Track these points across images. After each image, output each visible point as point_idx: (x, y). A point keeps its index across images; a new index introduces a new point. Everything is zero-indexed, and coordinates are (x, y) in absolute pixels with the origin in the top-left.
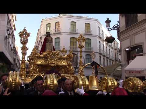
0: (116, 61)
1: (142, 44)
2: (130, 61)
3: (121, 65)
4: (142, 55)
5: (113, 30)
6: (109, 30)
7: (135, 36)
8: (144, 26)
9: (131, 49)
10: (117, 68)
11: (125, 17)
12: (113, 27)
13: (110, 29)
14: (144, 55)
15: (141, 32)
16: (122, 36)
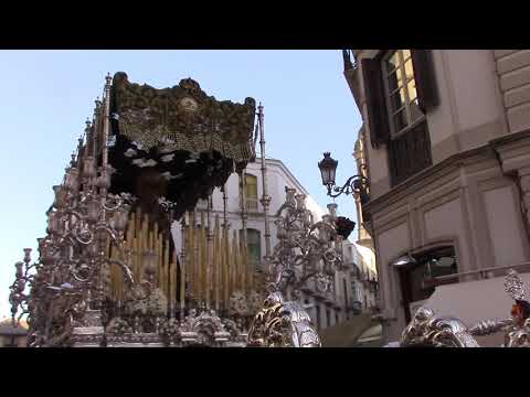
0: (348, 310)
1: (452, 241)
2: (412, 305)
3: (381, 321)
4: (455, 281)
5: (347, 193)
6: (333, 193)
7: (426, 215)
8: (457, 180)
9: (414, 260)
10: (363, 335)
11: (388, 148)
12: (348, 183)
13: (337, 190)
14: (464, 281)
15: (446, 199)
16: (379, 214)
